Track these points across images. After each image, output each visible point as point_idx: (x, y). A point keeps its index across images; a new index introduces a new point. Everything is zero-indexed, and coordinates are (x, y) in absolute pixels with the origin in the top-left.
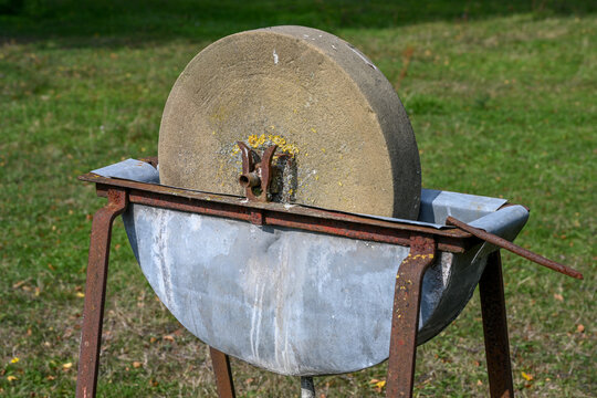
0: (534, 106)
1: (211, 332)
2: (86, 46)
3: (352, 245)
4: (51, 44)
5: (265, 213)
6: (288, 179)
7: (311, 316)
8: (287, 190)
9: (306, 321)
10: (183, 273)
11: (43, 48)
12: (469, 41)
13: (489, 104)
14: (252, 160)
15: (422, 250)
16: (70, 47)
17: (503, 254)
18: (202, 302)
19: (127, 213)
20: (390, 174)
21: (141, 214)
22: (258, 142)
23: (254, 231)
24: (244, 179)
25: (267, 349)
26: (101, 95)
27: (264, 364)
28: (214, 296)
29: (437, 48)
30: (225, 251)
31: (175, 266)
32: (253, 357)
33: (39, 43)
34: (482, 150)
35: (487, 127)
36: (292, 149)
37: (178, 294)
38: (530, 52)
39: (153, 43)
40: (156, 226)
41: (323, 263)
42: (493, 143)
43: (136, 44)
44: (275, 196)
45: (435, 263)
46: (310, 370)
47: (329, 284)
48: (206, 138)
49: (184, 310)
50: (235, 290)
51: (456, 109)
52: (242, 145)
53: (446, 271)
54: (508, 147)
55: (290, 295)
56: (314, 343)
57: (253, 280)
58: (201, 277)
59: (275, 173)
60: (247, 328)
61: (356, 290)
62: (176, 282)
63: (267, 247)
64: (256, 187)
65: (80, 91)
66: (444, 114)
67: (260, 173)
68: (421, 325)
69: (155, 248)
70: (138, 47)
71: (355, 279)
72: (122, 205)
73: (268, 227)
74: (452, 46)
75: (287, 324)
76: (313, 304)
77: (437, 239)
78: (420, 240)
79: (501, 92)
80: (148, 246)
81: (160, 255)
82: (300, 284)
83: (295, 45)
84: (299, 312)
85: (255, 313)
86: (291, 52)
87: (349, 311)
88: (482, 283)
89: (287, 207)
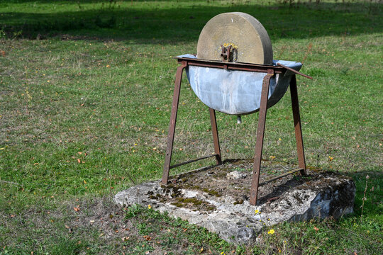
0: (371, 74)
1: (211, 103)
2: (149, 43)
3: (252, 73)
4: (131, 42)
5: (228, 65)
6: (235, 56)
7: (240, 95)
8: (234, 59)
9: (239, 97)
10: (203, 85)
11: (128, 44)
12: (347, 45)
13: (349, 72)
14: (225, 50)
15: (271, 73)
16: (141, 44)
17: (297, 76)
18: (209, 94)
19: (187, 68)
20: (263, 53)
21: (191, 68)
22: (227, 45)
23: (225, 71)
24: (222, 55)
25: (227, 106)
26: (158, 65)
27: (226, 111)
28: (212, 91)
29: (329, 48)
30: (216, 78)
31: (201, 83)
32: (223, 110)
33: (126, 41)
34: (339, 90)
35: (345, 82)
36: (236, 47)
37: (201, 92)
38: (378, 51)
39: (183, 43)
40: (195, 71)
41: (244, 79)
42: (345, 88)
43: (174, 43)
44: (231, 61)
45: (274, 77)
46: (240, 112)
47: (246, 85)
48: (211, 45)
49: (203, 97)
50: (218, 89)
51: (332, 74)
52: (222, 46)
53: (277, 79)
54: (352, 90)
55: (234, 89)
56: (241, 103)
57: (224, 86)
58: (209, 86)
59: (231, 54)
60: (221, 100)
61: (253, 86)
62: (201, 89)
63: (228, 76)
64: (225, 58)
65: (147, 63)
66: (325, 76)
67: (227, 54)
68: (269, 97)
69: (195, 78)
70: (175, 44)
71: (252, 83)
72: (186, 65)
73: (229, 70)
74: (337, 47)
75: (233, 98)
76: (241, 92)
77: (275, 69)
78: (270, 70)
79: (357, 68)
80: (193, 78)
81: (197, 81)
82: (237, 86)
83: (238, 16)
84: (237, 94)
85: (224, 96)
86: (236, 19)
87: (251, 93)
88: (290, 83)
89: (234, 63)
